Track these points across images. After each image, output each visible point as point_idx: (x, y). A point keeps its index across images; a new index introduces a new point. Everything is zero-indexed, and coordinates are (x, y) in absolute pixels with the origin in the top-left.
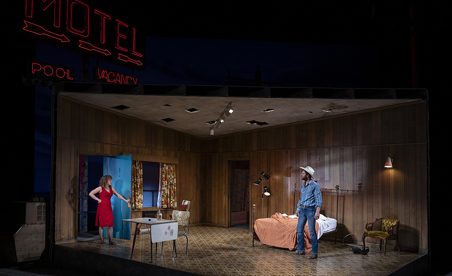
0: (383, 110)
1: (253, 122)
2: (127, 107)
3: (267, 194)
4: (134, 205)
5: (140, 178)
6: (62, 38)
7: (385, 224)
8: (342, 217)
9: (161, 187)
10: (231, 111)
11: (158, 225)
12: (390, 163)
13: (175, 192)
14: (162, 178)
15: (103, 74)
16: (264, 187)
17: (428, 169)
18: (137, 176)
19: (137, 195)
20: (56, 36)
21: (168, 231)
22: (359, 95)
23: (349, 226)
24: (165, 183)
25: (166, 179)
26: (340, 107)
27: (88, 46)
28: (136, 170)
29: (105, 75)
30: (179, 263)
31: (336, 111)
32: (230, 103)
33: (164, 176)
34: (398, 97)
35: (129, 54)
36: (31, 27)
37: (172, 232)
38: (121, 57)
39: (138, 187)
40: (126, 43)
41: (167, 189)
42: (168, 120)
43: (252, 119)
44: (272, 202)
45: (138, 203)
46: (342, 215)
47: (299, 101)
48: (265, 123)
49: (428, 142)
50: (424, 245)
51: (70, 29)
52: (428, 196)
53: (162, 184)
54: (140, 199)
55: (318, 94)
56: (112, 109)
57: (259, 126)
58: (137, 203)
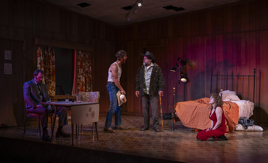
1: (169, 8)
3: (184, 80)
5: (52, 65)
8: (258, 101)
9: (77, 75)
13: (90, 80)
14: (77, 66)
16: (181, 74)
18: (49, 63)
19: (50, 82)
24: (81, 71)
25: (81, 67)
28: (49, 56)
30: (102, 145)
33: (79, 64)
41: (83, 77)
42: (84, 5)
45: (51, 91)
46: (258, 98)
48: (182, 9)
53: (78, 72)
54: (53, 87)
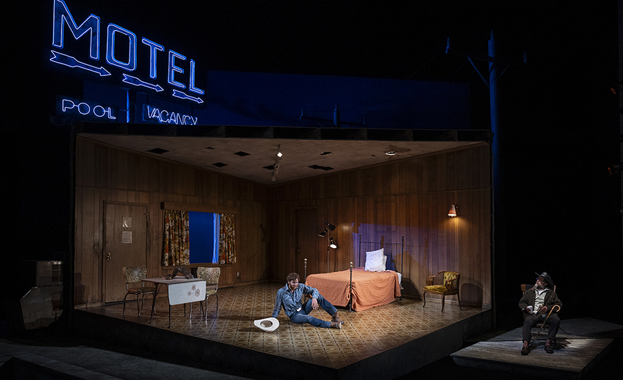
0: (449, 154)
1: (315, 167)
2: (166, 151)
3: (333, 246)
4: (178, 262)
5: (186, 231)
6: (101, 71)
7: (447, 277)
8: (408, 271)
10: (280, 155)
11: (178, 285)
12: (454, 211)
13: (233, 246)
15: (154, 113)
16: (331, 239)
17: (492, 217)
18: (182, 229)
19: (182, 250)
20: (93, 69)
21: (192, 291)
22: (418, 137)
23: (415, 280)
26: (402, 150)
27: (135, 81)
28: (181, 221)
29: (157, 114)
31: (399, 154)
32: (279, 146)
34: (459, 140)
35: (187, 91)
36: (61, 59)
37: (198, 293)
38: (177, 94)
39: (184, 240)
40: (183, 78)
41: (225, 242)
42: (220, 165)
43: (313, 163)
44: (340, 255)
45: (184, 260)
46: (408, 268)
47: (354, 143)
48: (330, 168)
49: (491, 189)
50: (487, 300)
51: (112, 61)
52: (491, 246)
54: (186, 255)
55: (374, 136)
56: (148, 153)
57: (324, 171)
58: (181, 259)
